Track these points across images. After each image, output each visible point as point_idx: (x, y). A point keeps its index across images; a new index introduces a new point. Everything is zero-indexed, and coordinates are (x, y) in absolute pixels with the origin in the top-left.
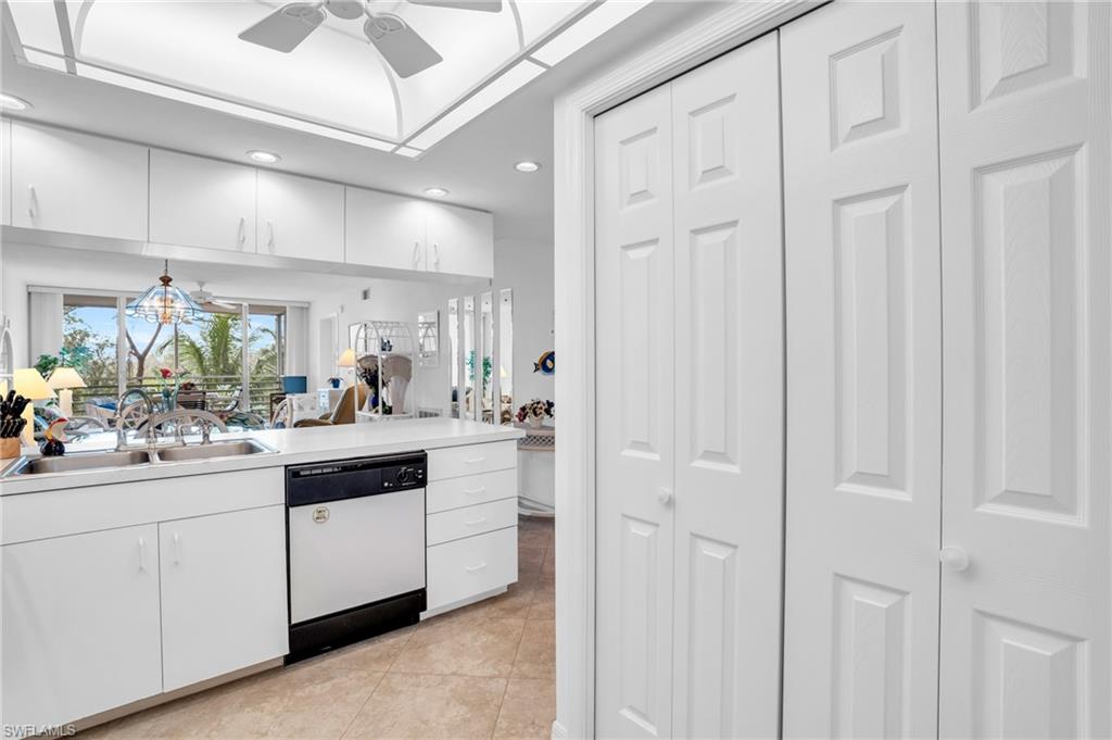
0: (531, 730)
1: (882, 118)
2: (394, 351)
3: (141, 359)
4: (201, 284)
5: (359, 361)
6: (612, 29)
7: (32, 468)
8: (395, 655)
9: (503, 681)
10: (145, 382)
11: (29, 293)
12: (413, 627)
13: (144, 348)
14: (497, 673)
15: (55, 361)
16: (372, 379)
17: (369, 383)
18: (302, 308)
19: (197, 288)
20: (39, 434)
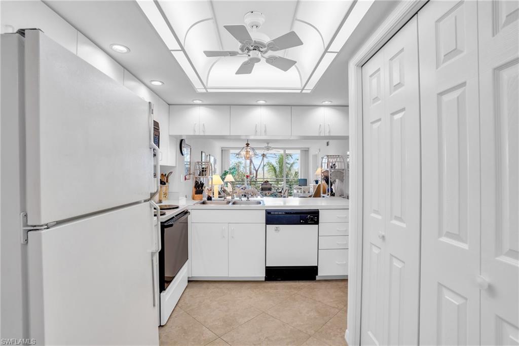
0: (339, 331)
1: (456, 49)
2: (337, 168)
3: (257, 171)
4: (268, 143)
5: (322, 173)
6: (355, 30)
7: (204, 203)
8: (301, 289)
9: (337, 310)
10: (258, 180)
11: (222, 150)
12: (313, 281)
13: (258, 167)
14: (336, 306)
15: (228, 172)
16: (327, 180)
17: (326, 182)
18: (306, 150)
19: (267, 145)
20: (220, 196)
